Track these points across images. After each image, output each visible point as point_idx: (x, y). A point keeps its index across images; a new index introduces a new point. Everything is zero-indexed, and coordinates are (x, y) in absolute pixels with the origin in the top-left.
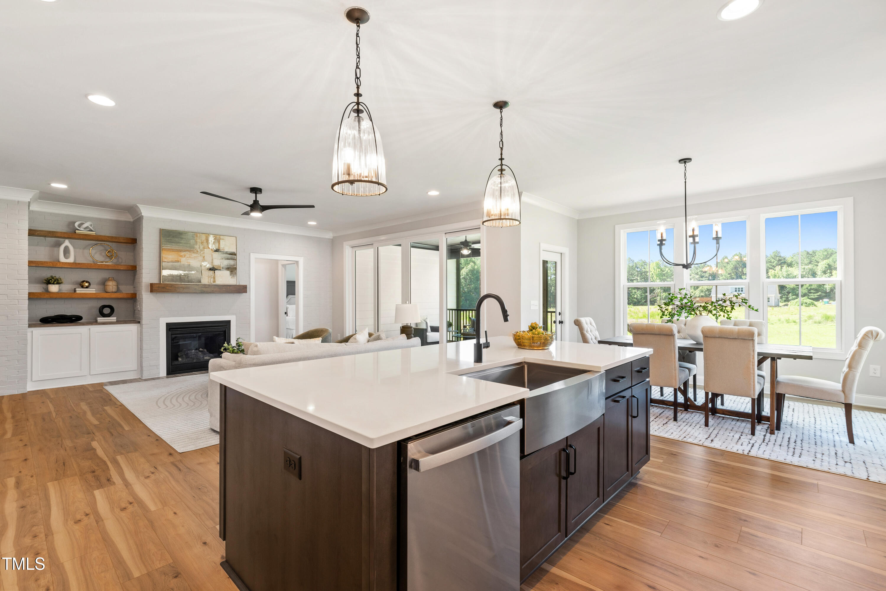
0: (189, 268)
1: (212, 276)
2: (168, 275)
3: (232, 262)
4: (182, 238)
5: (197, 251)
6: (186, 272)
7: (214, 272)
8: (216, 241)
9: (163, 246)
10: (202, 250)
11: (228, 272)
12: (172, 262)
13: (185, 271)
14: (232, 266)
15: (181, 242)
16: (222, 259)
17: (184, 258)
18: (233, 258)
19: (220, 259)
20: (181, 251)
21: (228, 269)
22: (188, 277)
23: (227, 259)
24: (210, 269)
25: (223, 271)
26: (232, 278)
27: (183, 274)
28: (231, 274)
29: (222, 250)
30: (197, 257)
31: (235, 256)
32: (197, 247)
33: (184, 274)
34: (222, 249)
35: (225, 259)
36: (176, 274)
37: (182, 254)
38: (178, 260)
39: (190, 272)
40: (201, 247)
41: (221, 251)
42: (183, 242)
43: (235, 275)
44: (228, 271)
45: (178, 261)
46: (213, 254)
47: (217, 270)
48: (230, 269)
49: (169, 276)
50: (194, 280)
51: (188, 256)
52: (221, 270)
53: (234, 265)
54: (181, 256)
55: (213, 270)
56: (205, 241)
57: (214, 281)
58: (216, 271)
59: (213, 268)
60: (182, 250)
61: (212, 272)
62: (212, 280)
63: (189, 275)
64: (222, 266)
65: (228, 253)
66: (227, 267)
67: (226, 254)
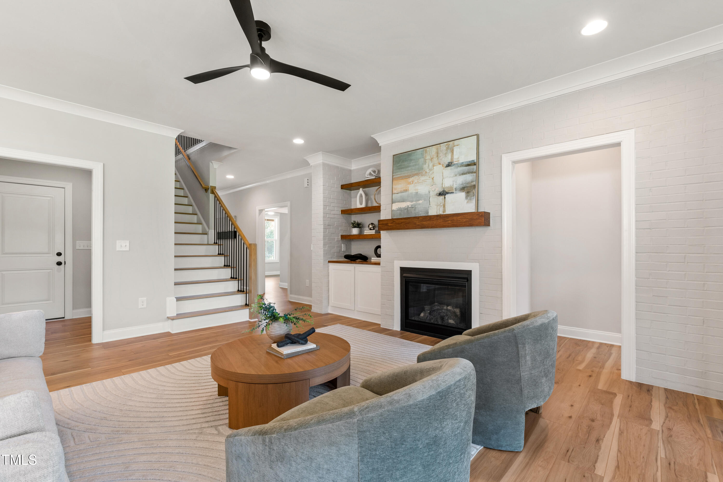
0: (418, 197)
1: (442, 204)
2: (397, 208)
3: (469, 178)
4: (411, 160)
5: (426, 172)
6: (414, 203)
7: (445, 198)
8: (449, 151)
9: (394, 175)
10: (430, 170)
11: (463, 195)
12: (401, 192)
13: (412, 202)
14: (469, 183)
15: (410, 165)
16: (456, 175)
17: (413, 184)
18: (472, 170)
19: (453, 177)
20: (409, 177)
21: (463, 189)
22: (415, 209)
23: (463, 174)
24: (440, 194)
25: (456, 193)
26: (468, 202)
27: (410, 206)
28: (467, 197)
29: (456, 162)
30: (426, 181)
31: (475, 167)
32: (426, 166)
33: (412, 205)
34: (456, 160)
35: (460, 175)
36: (404, 207)
37: (411, 180)
38: (407, 189)
39: (419, 202)
40: (431, 165)
41: (454, 164)
42: (412, 164)
43: (473, 197)
44: (463, 192)
45: (406, 191)
46: (444, 171)
47: (448, 193)
48: (466, 189)
49: (398, 210)
50: (422, 212)
51: (416, 181)
52: (453, 193)
53: (472, 182)
54: (409, 183)
55: (443, 195)
56: (435, 156)
57: (444, 211)
58: (447, 196)
59: (444, 191)
60: (411, 175)
61: (442, 197)
62: (442, 209)
63: (416, 207)
64: (455, 186)
65: (464, 164)
66: (461, 186)
67: (461, 166)
